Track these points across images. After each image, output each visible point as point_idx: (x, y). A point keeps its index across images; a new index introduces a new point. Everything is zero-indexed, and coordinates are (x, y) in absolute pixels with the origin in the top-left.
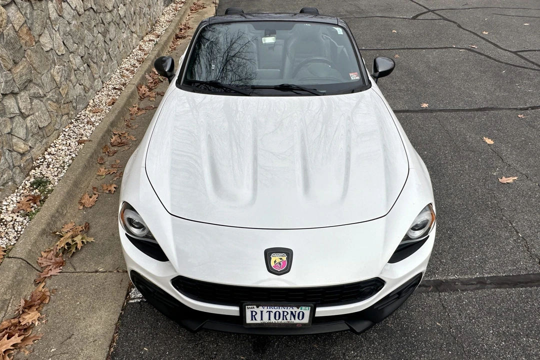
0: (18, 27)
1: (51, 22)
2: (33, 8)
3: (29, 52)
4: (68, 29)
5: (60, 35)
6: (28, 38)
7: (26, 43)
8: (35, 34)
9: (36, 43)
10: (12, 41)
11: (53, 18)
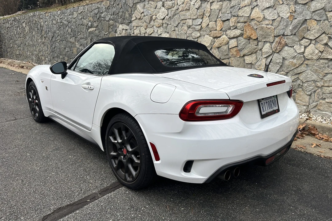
0: (231, 47)
1: (262, 52)
2: (249, 43)
3: (232, 59)
4: (278, 61)
5: (266, 61)
6: (235, 53)
7: (232, 54)
8: (242, 54)
9: (240, 57)
10: (223, 51)
11: (263, 51)
